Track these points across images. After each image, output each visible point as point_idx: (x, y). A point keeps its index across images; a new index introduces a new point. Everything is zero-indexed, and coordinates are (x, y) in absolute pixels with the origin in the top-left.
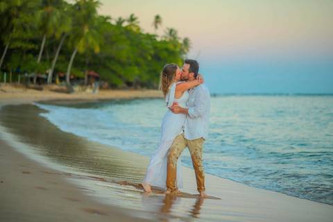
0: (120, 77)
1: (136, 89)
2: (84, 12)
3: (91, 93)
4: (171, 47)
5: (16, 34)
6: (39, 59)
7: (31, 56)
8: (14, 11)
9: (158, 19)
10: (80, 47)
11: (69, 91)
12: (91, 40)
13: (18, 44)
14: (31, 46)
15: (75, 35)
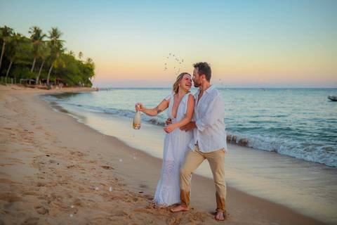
0: (71, 80)
1: (74, 86)
2: (57, 46)
3: (58, 89)
4: (90, 66)
5: (18, 55)
7: (28, 69)
8: (15, 43)
9: (81, 54)
10: (55, 64)
11: (48, 89)
12: (61, 60)
13: (19, 62)
14: (28, 63)
15: (52, 58)
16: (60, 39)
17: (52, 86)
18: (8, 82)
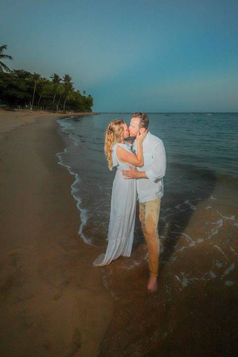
2: (68, 86)
3: (71, 113)
5: (44, 92)
6: (54, 101)
7: (51, 101)
8: (42, 84)
9: (85, 92)
10: (68, 98)
12: (71, 96)
13: (46, 96)
14: (50, 97)
15: (66, 94)
16: (71, 82)
17: (67, 112)
18: (38, 109)
